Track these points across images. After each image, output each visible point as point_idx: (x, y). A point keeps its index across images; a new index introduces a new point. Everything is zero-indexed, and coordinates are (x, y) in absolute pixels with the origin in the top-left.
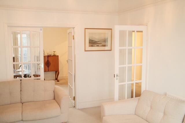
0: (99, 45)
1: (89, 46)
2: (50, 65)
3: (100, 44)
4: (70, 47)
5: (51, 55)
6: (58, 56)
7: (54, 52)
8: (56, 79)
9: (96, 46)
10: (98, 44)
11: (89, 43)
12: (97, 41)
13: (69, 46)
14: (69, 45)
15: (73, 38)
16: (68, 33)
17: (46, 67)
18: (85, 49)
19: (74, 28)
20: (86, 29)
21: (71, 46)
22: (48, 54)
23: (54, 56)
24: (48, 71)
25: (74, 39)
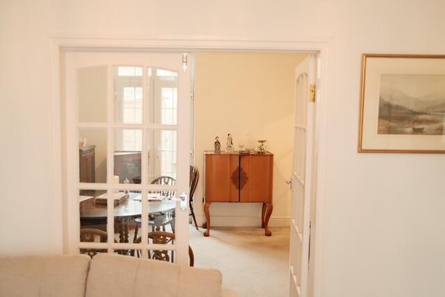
0: (425, 127)
1: (380, 132)
2: (245, 183)
3: (428, 122)
4: (301, 130)
5: (252, 153)
6: (272, 156)
7: (262, 142)
8: (264, 225)
9: (410, 130)
10: (420, 122)
11: (381, 117)
12: (416, 109)
13: (296, 127)
14: (297, 125)
15: (309, 95)
16: (296, 79)
17: (234, 187)
18: (360, 145)
19: (316, 54)
20: (368, 56)
21: (305, 130)
22: (244, 149)
23: (261, 154)
24: (239, 201)
25: (314, 100)
